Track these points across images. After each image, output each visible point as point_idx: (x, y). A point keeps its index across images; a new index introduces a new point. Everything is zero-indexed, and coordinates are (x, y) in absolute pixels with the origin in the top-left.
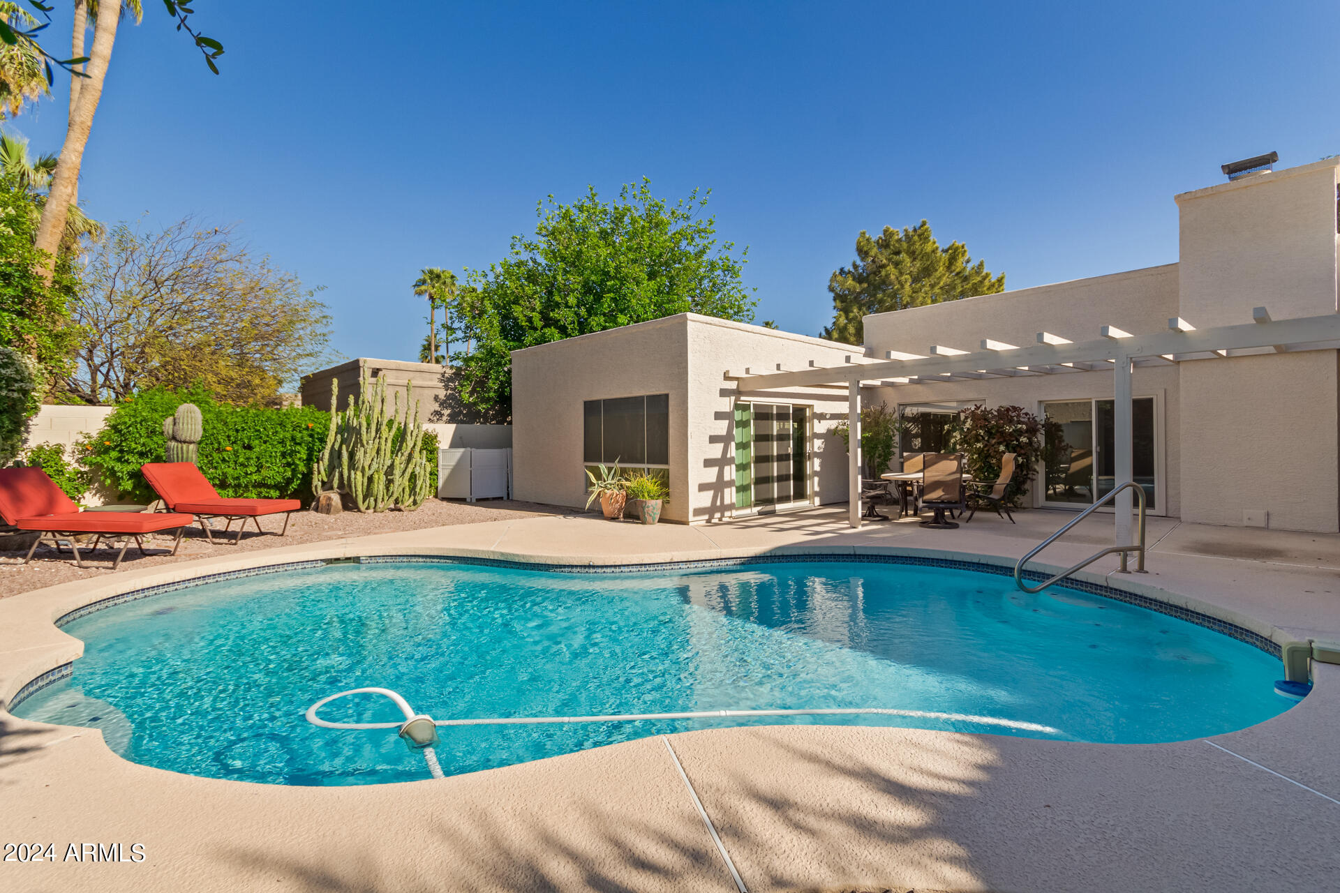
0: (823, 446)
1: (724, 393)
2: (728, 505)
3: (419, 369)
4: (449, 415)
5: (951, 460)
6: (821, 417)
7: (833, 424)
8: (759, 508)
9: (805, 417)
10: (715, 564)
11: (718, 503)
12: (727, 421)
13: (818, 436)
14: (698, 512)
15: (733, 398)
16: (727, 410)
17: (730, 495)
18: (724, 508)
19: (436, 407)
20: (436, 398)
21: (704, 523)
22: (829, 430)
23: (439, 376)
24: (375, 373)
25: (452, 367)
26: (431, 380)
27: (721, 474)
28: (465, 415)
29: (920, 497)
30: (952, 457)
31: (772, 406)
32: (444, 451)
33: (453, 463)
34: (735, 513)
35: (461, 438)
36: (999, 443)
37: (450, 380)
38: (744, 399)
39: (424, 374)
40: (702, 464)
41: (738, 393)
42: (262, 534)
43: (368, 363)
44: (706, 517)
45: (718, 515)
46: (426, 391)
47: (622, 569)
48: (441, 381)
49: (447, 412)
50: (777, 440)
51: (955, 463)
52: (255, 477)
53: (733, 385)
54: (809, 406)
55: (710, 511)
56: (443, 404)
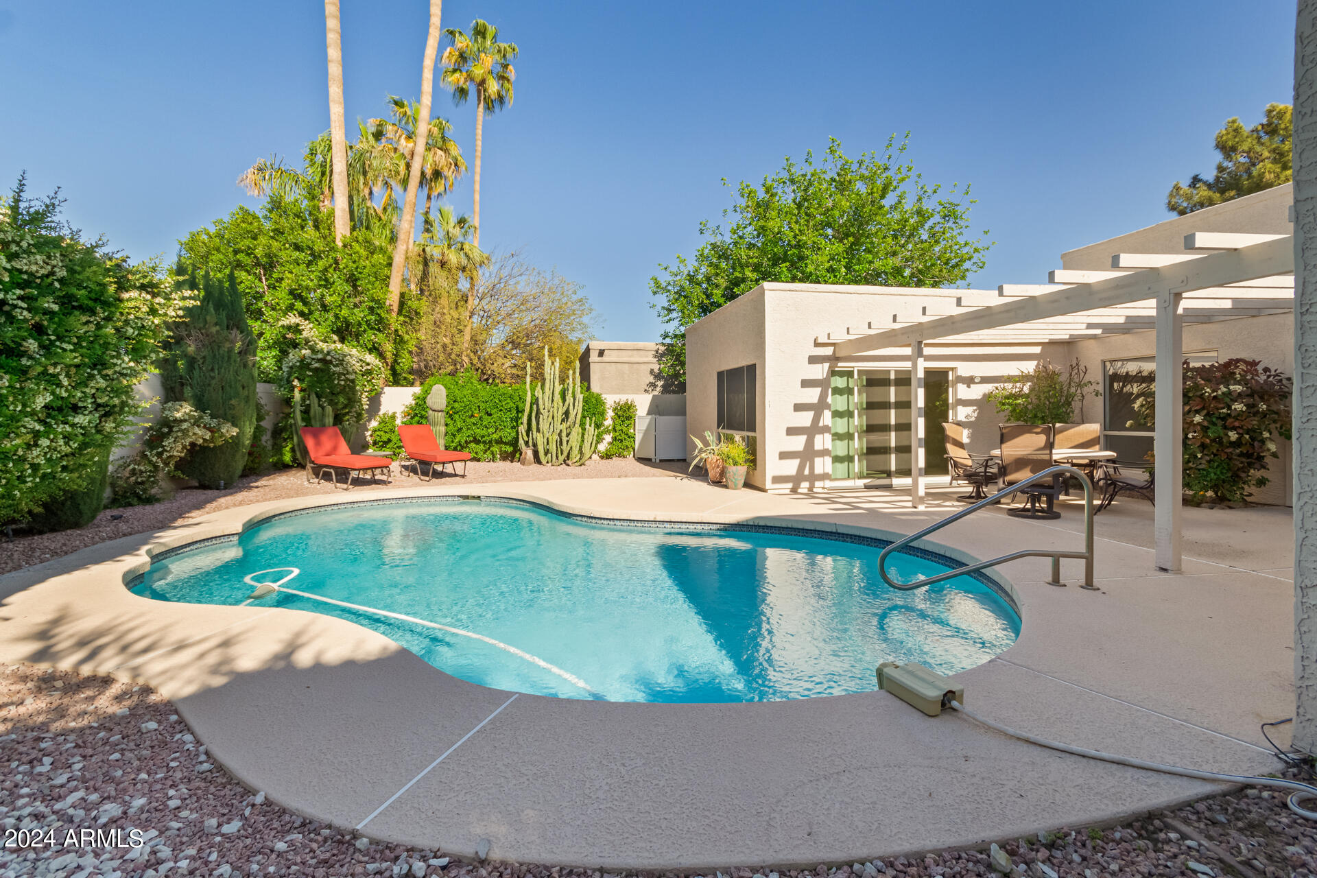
0: (976, 415)
1: (813, 360)
2: (819, 475)
3: (636, 347)
4: (662, 386)
5: (1037, 433)
6: (969, 381)
7: (988, 388)
8: (867, 481)
9: (947, 381)
10: (699, 527)
11: (807, 472)
12: (820, 389)
13: (966, 403)
14: (777, 480)
15: (827, 365)
16: (820, 377)
17: (823, 465)
18: (813, 478)
19: (651, 379)
20: (652, 372)
21: (788, 491)
22: (984, 395)
23: (654, 353)
24: (601, 353)
25: (663, 344)
26: (647, 356)
27: (810, 443)
28: (676, 386)
29: (1001, 476)
30: (1038, 430)
31: (889, 371)
32: (640, 417)
33: (644, 428)
34: (828, 484)
35: (657, 406)
36: (1197, 412)
37: (662, 355)
38: (842, 366)
39: (642, 352)
40: (785, 432)
41: (834, 359)
42: (456, 475)
43: (596, 345)
44: (790, 485)
45: (805, 485)
46: (643, 366)
47: (616, 522)
48: (655, 357)
49: (660, 383)
50: (896, 408)
51: (1043, 438)
52: (495, 436)
53: (829, 351)
54: (952, 369)
55: (796, 480)
56: (658, 376)
